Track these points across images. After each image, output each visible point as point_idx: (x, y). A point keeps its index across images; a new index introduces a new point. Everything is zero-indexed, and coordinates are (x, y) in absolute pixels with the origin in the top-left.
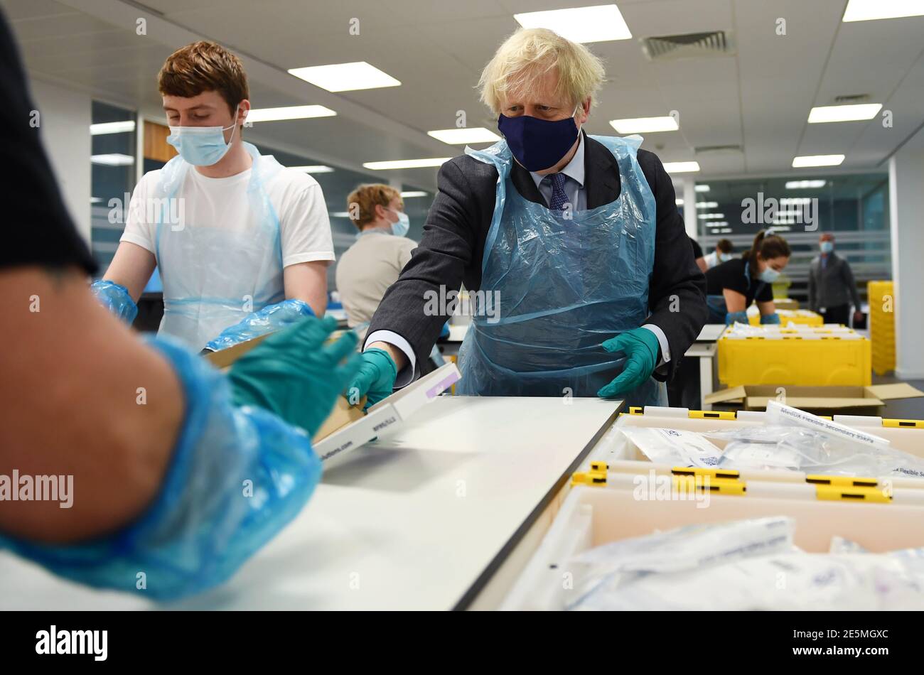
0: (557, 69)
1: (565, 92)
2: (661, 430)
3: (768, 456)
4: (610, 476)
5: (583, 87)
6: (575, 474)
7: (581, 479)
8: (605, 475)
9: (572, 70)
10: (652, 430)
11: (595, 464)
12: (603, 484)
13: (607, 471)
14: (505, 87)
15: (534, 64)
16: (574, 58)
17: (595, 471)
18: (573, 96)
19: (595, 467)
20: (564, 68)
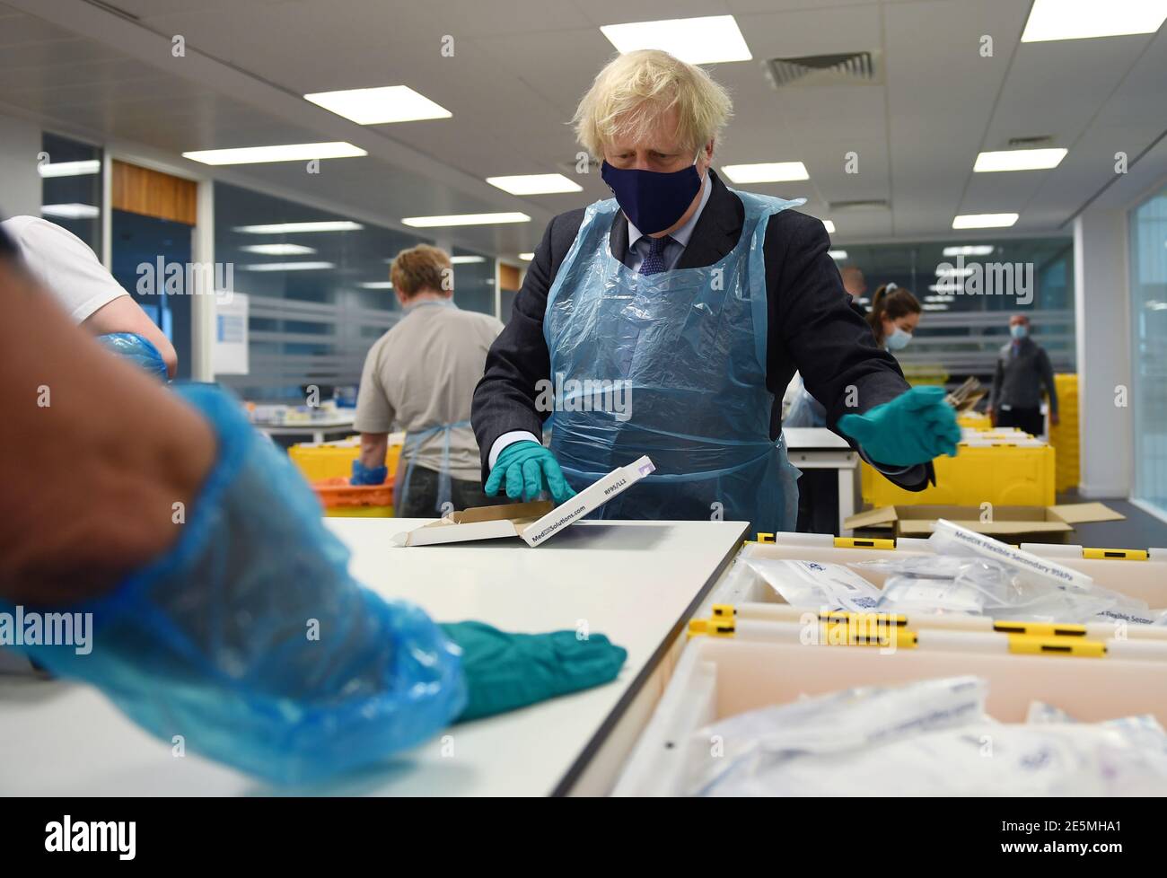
0: (678, 107)
1: (687, 133)
2: (799, 562)
3: (941, 596)
4: (739, 624)
5: (708, 127)
6: (693, 620)
7: (701, 627)
8: (733, 622)
9: (695, 106)
10: (788, 562)
11: (718, 607)
12: (731, 634)
13: (735, 617)
14: (613, 129)
15: (650, 101)
16: (696, 90)
17: (718, 617)
18: (696, 138)
19: (719, 612)
20: (685, 103)
